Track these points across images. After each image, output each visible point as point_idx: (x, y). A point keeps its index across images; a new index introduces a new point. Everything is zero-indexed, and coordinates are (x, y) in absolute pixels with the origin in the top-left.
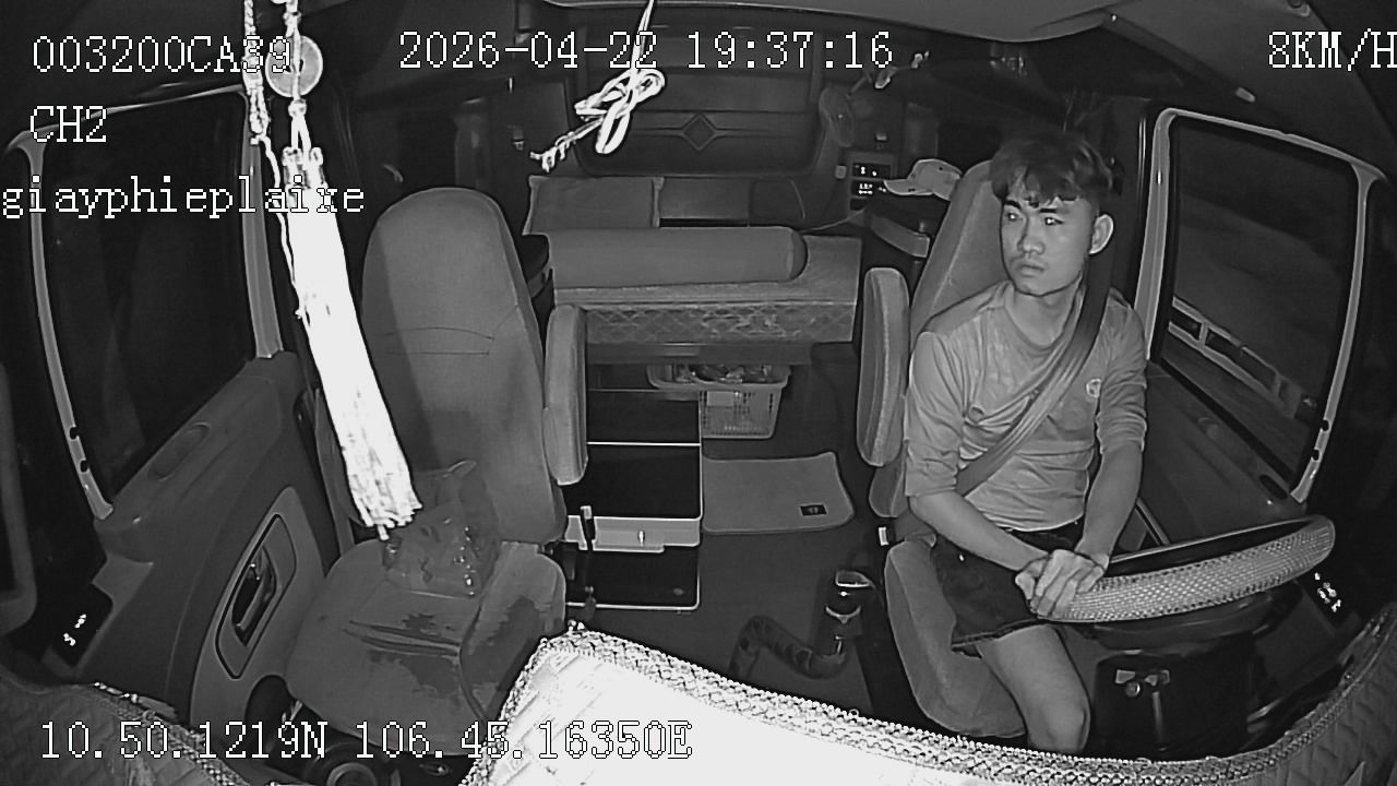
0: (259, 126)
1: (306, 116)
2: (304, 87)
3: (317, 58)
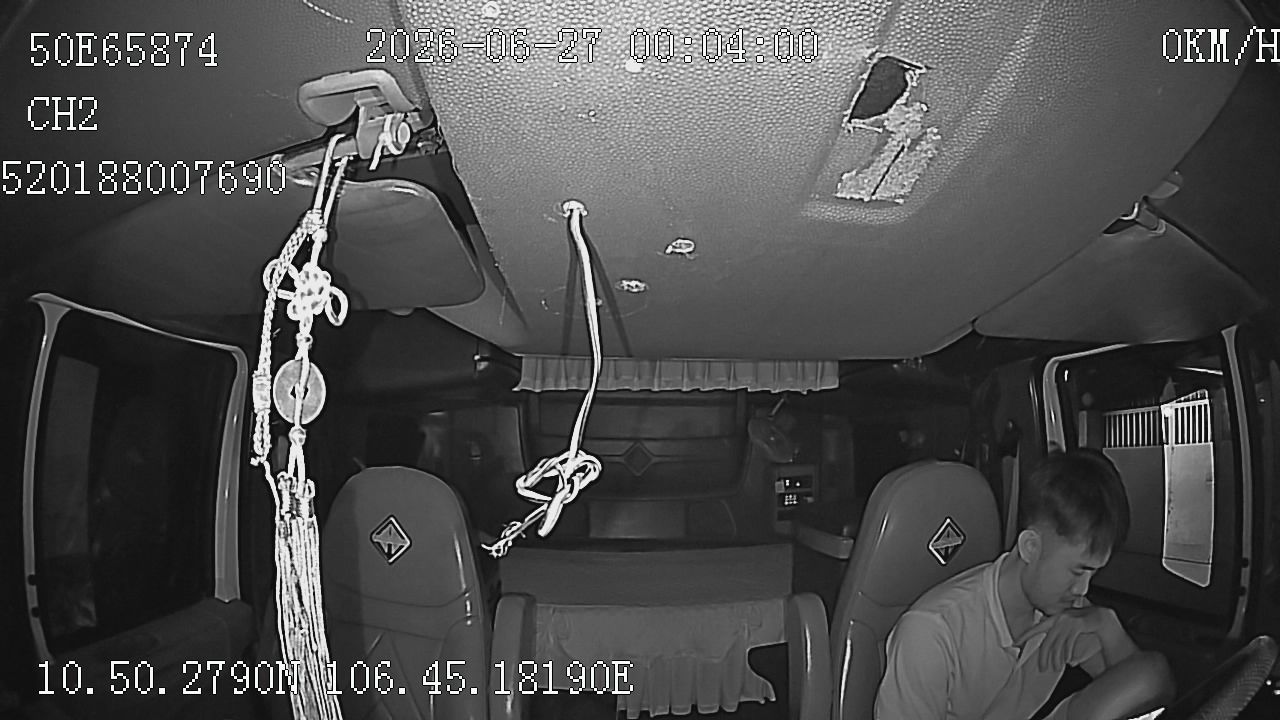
0: (261, 450)
1: (304, 447)
2: (306, 417)
3: (321, 389)
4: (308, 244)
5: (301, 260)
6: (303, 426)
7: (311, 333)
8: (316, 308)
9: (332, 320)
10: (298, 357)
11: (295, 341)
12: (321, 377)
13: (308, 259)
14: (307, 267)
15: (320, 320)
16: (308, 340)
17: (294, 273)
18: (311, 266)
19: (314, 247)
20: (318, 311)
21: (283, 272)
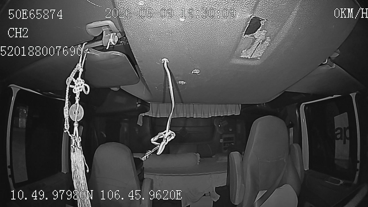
0: (67, 128)
1: (78, 128)
2: (78, 119)
3: (82, 112)
4: (78, 73)
5: (76, 77)
6: (78, 122)
7: (79, 97)
8: (80, 90)
9: (85, 93)
10: (76, 103)
11: (75, 99)
12: (82, 108)
13: (78, 77)
14: (78, 79)
15: (82, 93)
16: (78, 98)
17: (74, 80)
18: (79, 78)
19: (80, 73)
20: (81, 90)
21: (71, 80)
